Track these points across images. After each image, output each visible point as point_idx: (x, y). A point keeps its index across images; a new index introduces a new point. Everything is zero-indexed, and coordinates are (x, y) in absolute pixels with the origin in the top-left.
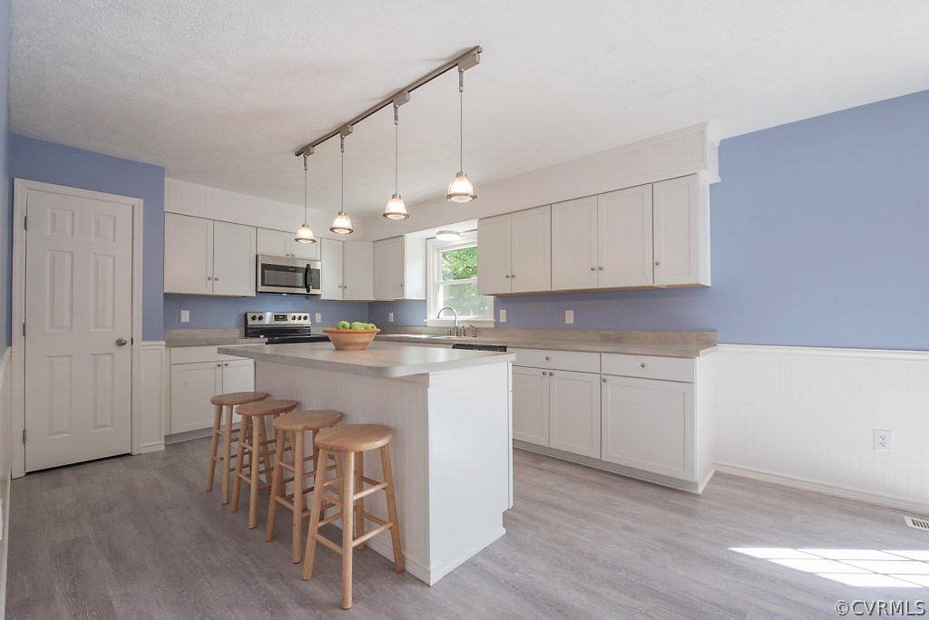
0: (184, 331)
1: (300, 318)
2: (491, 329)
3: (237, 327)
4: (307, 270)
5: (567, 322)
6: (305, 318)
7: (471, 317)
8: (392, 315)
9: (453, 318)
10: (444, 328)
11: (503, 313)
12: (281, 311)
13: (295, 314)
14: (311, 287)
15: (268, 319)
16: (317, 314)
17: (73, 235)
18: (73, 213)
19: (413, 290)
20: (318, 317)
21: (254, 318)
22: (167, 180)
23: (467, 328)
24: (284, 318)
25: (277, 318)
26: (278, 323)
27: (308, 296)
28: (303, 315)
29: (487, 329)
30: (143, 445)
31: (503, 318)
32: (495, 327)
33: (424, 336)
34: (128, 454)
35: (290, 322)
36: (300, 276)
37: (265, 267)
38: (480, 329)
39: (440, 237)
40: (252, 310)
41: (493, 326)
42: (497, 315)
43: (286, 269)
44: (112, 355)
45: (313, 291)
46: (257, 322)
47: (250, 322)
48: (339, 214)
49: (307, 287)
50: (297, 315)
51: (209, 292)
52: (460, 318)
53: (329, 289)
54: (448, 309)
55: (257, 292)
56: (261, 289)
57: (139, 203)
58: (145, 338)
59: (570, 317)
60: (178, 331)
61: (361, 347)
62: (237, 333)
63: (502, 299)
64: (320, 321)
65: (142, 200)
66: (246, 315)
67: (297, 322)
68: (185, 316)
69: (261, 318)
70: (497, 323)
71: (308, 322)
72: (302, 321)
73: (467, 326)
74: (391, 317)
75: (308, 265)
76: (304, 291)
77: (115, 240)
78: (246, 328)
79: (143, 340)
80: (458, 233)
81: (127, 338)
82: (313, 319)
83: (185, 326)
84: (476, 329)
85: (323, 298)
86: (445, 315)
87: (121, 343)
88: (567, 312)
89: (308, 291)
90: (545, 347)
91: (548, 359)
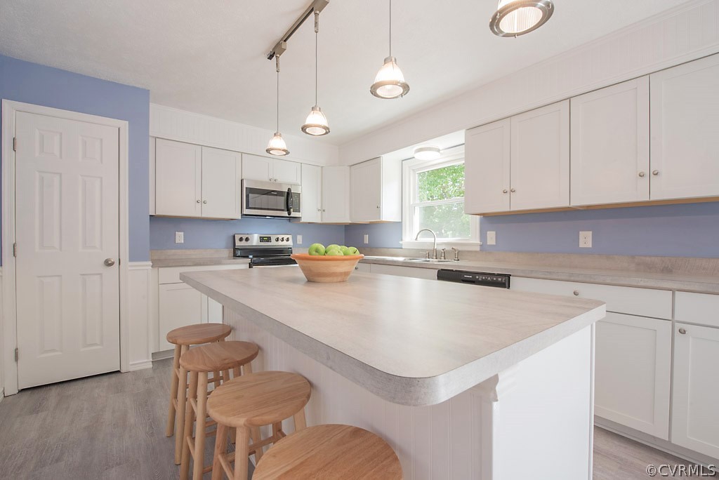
0: (179, 252)
1: (283, 240)
2: (476, 252)
3: (227, 248)
4: (289, 193)
5: (581, 245)
6: (288, 240)
7: (450, 239)
8: (367, 237)
9: (432, 240)
10: (422, 250)
12: (265, 233)
13: (278, 236)
14: (292, 210)
15: (255, 241)
16: (298, 236)
17: (61, 157)
18: (61, 134)
19: (389, 213)
20: (300, 238)
21: (241, 239)
22: (152, 106)
23: (448, 252)
24: (269, 239)
25: (262, 239)
26: (262, 244)
27: (290, 219)
28: (285, 237)
29: (469, 252)
30: (131, 363)
31: (491, 242)
32: (481, 251)
33: (401, 259)
34: (119, 372)
35: (273, 244)
36: (283, 199)
37: (250, 191)
38: (462, 251)
39: (418, 156)
40: (240, 231)
41: (478, 249)
42: (483, 236)
43: (268, 193)
44: (101, 274)
45: (293, 214)
46: (244, 243)
47: (238, 244)
48: (313, 109)
49: (288, 210)
50: (280, 237)
51: (198, 215)
52: (439, 240)
53: (308, 211)
54: (425, 231)
55: (243, 215)
56: (246, 211)
57: (124, 125)
58: (132, 259)
59: (586, 239)
60: (173, 251)
61: (339, 279)
62: (227, 253)
63: (490, 219)
64: (301, 243)
65: (127, 122)
66: (234, 237)
67: (280, 243)
68: (180, 237)
69: (247, 239)
70: (484, 247)
71: (290, 243)
72: (285, 243)
73: (448, 248)
74: (366, 239)
75: (289, 190)
76: (286, 214)
77: (102, 162)
78: (235, 249)
79: (130, 261)
80: (439, 151)
81: (115, 259)
82: (295, 240)
83: (180, 246)
84: (459, 251)
85: (303, 220)
86: (423, 237)
87: (108, 264)
88: (582, 234)
89: (289, 214)
90: (572, 278)
91: (575, 294)
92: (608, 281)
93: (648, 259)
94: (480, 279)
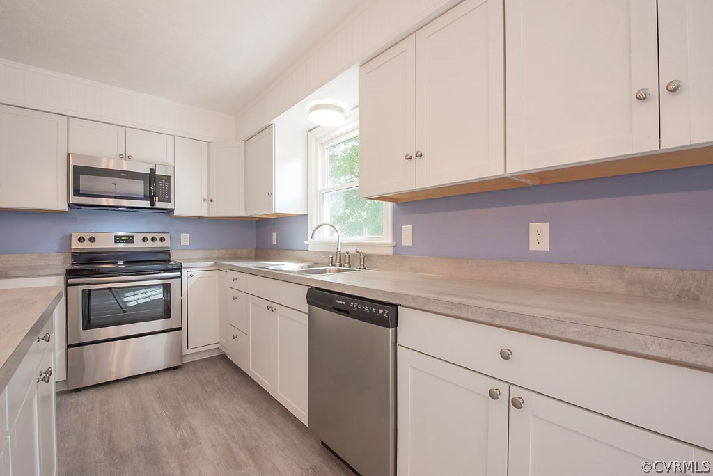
1: (155, 240)
2: (388, 256)
3: (59, 252)
4: (152, 176)
5: (533, 246)
6: (162, 239)
8: (275, 235)
11: (407, 230)
13: (145, 235)
14: (157, 198)
15: (105, 241)
16: (179, 235)
19: (285, 200)
20: (184, 237)
21: (81, 240)
23: (354, 255)
24: (130, 239)
25: (118, 239)
26: (121, 245)
27: (152, 210)
28: (158, 236)
29: (378, 256)
31: (407, 240)
32: (395, 254)
35: (140, 245)
36: (141, 183)
38: (371, 255)
40: (74, 228)
41: (390, 251)
42: (397, 233)
43: (117, 174)
45: (158, 205)
46: (87, 245)
47: (77, 245)
49: (151, 198)
50: (149, 236)
52: (346, 239)
55: (69, 205)
56: (75, 200)
59: (540, 236)
63: (406, 207)
66: (70, 236)
67: (150, 244)
69: (92, 240)
70: (397, 247)
71: (168, 245)
72: (158, 244)
73: (352, 250)
74: (275, 238)
75: (152, 170)
76: (146, 204)
78: (72, 253)
80: (342, 111)
82: (175, 241)
84: (366, 256)
85: (177, 213)
88: (534, 227)
89: (152, 204)
90: (498, 322)
91: (505, 356)
92: (571, 336)
93: (650, 274)
94: (355, 309)
